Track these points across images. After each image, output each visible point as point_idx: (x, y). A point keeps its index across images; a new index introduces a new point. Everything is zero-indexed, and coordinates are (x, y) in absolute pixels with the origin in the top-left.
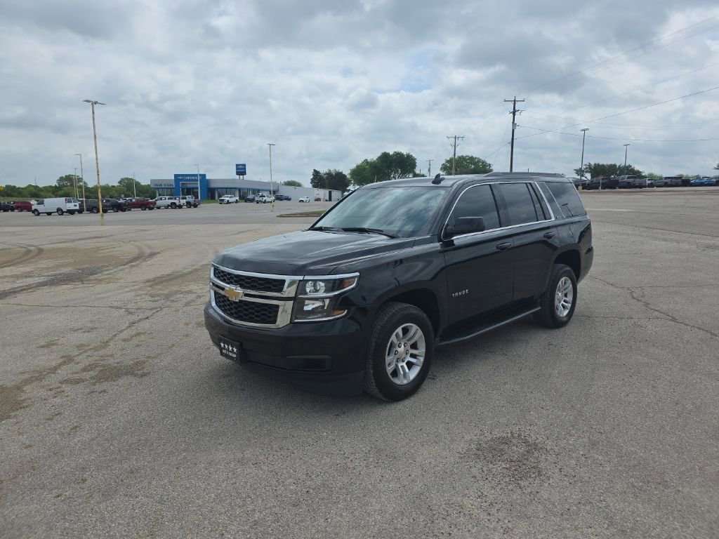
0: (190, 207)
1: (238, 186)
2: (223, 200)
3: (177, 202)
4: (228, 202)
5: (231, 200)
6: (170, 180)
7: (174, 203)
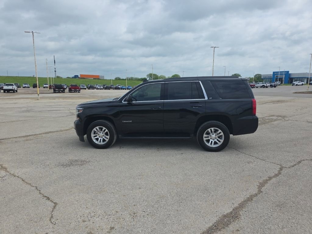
0: (272, 87)
1: (307, 76)
2: (294, 84)
3: (265, 85)
4: (297, 85)
5: (299, 84)
6: (271, 75)
7: (264, 85)
